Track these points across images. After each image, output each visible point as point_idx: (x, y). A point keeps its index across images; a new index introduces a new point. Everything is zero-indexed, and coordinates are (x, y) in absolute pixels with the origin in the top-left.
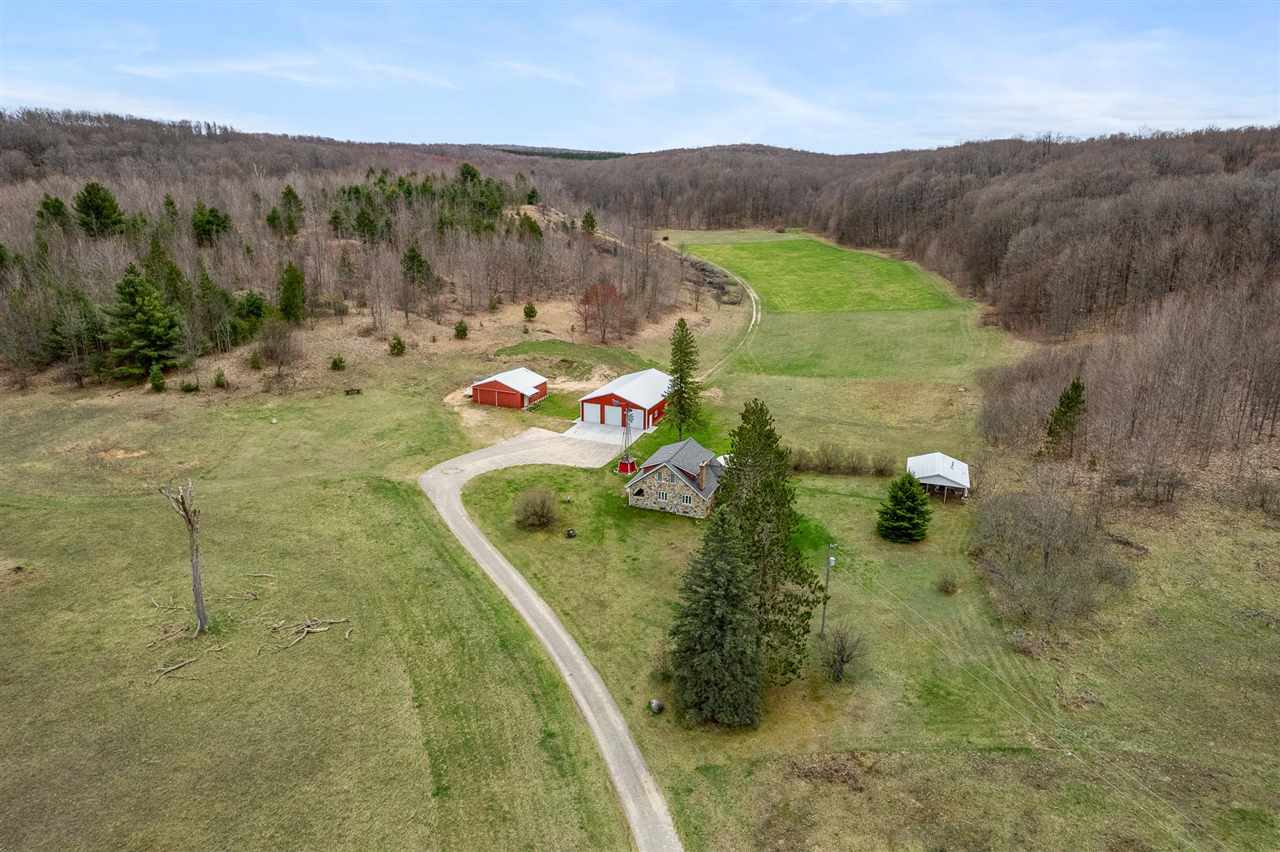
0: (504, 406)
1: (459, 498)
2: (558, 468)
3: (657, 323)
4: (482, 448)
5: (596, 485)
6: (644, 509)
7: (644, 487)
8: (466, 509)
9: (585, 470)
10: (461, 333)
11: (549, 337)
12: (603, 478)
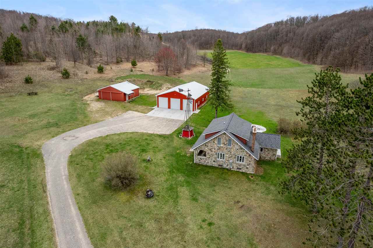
0: (115, 100)
1: (67, 159)
2: (143, 134)
3: (189, 70)
4: (96, 122)
5: (168, 146)
6: (206, 166)
7: (206, 149)
8: (69, 169)
9: (160, 136)
10: (101, 70)
11: (142, 73)
12: (172, 141)
